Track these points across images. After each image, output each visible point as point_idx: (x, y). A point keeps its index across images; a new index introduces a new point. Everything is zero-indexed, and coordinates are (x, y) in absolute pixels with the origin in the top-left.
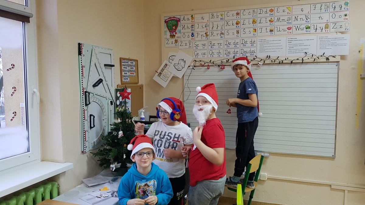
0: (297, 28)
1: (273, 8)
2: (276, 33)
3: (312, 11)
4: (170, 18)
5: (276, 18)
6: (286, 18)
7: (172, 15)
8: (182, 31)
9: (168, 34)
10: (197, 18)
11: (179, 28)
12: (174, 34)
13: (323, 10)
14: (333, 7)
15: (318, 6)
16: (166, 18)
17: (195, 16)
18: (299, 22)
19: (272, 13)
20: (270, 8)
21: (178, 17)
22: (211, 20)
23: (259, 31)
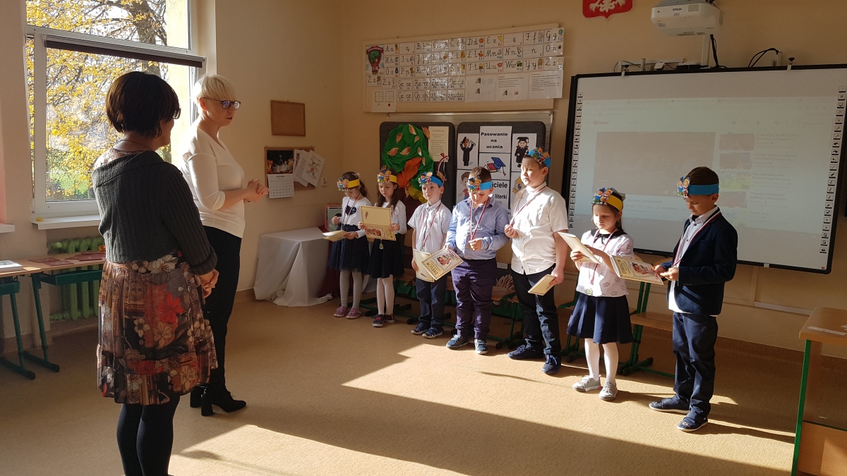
0: (509, 65)
1: (483, 38)
2: (487, 71)
3: (525, 42)
4: (373, 47)
5: (486, 51)
6: (496, 51)
7: (374, 43)
8: (385, 65)
9: (370, 68)
10: (402, 46)
11: (382, 61)
12: (377, 69)
13: (537, 41)
14: (548, 36)
15: (532, 34)
16: (368, 48)
17: (400, 46)
18: (511, 57)
19: (482, 44)
20: (480, 38)
21: (381, 46)
22: (417, 51)
23: (468, 67)
